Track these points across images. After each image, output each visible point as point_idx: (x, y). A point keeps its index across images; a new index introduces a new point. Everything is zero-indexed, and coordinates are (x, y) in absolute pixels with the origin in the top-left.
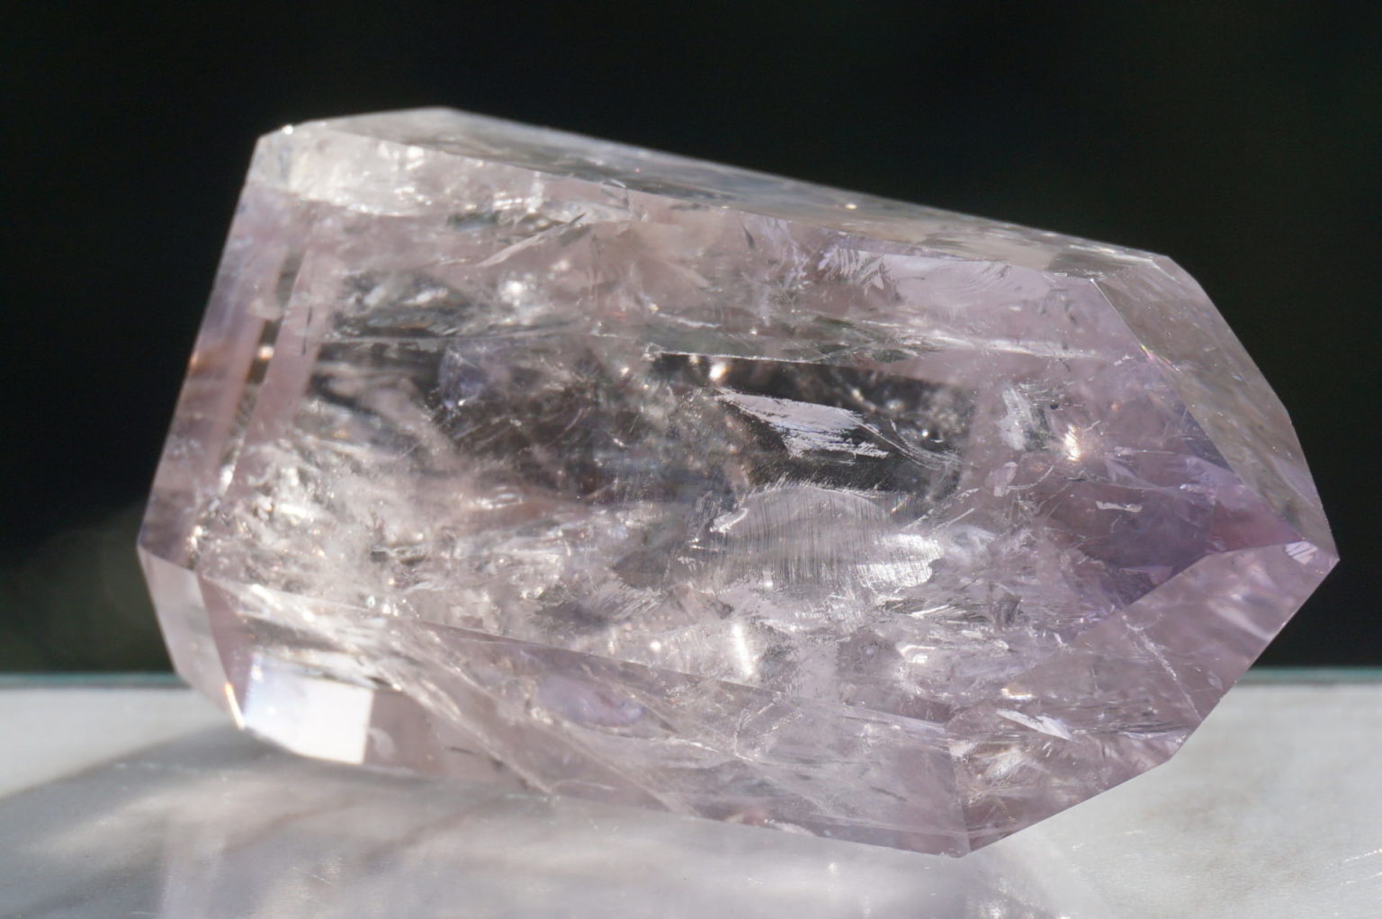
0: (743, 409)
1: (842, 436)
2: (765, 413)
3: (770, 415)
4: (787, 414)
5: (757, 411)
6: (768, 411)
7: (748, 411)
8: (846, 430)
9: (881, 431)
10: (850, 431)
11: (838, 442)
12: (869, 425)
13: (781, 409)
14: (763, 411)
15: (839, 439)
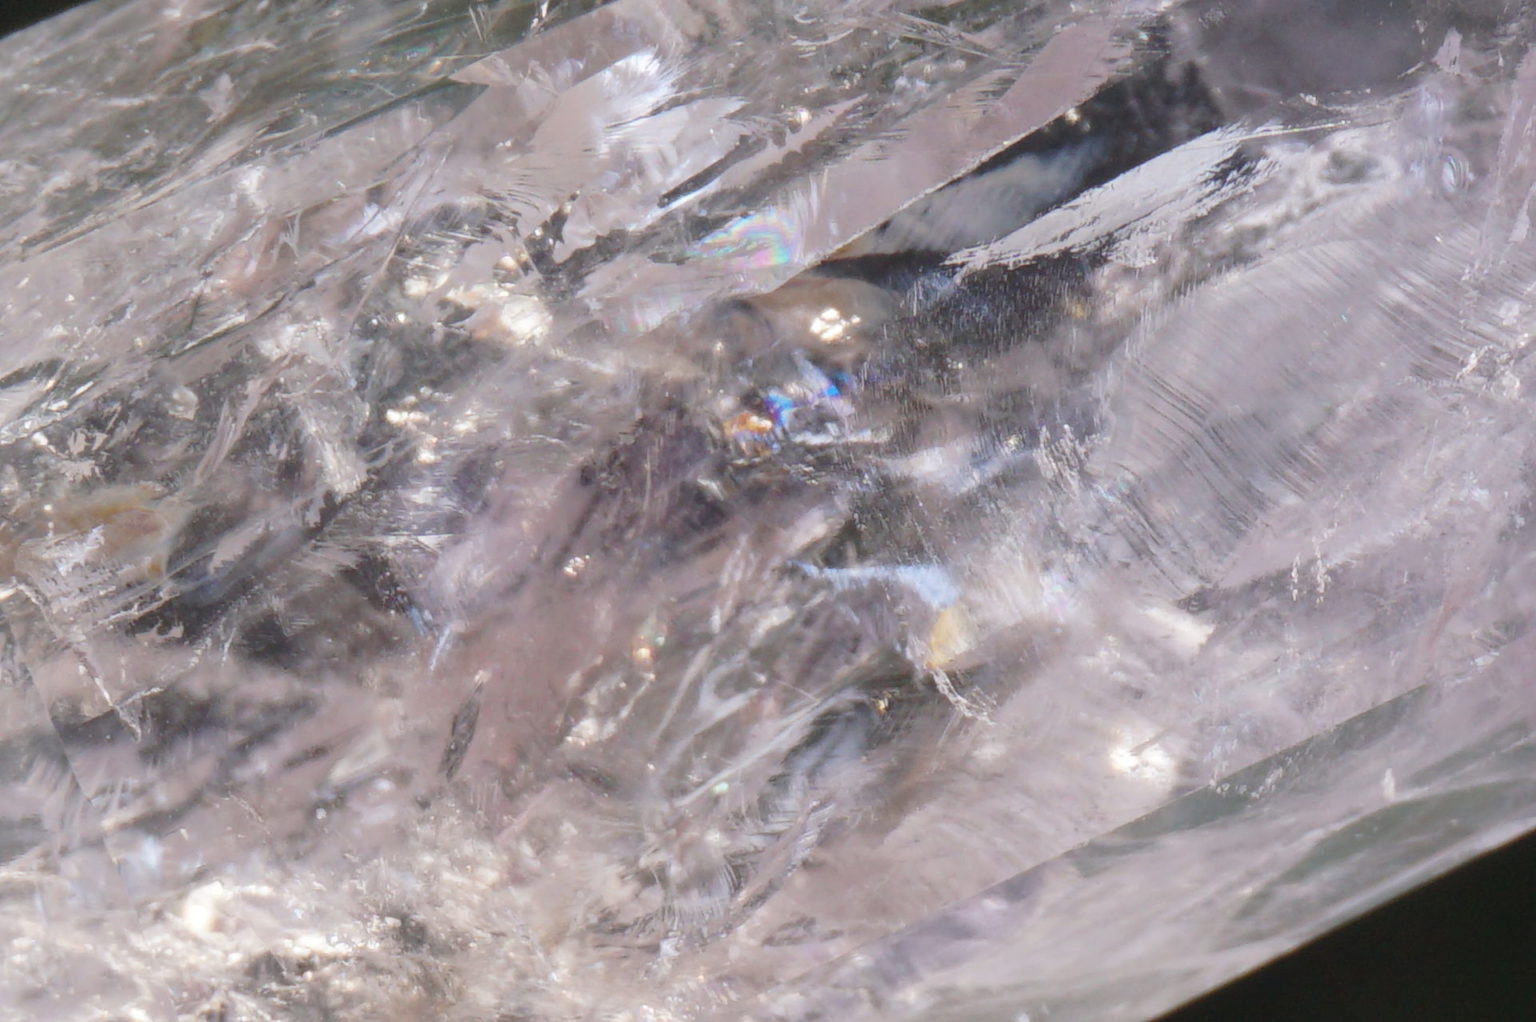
0: (1012, 260)
1: (1215, 179)
2: (1055, 240)
3: (1064, 237)
4: (1095, 213)
5: (1038, 247)
6: (1059, 233)
7: (1021, 258)
8: (1218, 165)
9: (1285, 124)
10: (1225, 162)
11: (1212, 193)
12: (1259, 129)
13: (1082, 214)
14: (1049, 239)
15: (1212, 186)
